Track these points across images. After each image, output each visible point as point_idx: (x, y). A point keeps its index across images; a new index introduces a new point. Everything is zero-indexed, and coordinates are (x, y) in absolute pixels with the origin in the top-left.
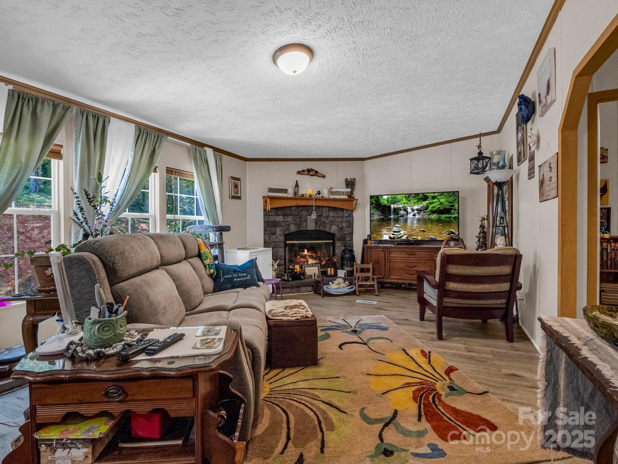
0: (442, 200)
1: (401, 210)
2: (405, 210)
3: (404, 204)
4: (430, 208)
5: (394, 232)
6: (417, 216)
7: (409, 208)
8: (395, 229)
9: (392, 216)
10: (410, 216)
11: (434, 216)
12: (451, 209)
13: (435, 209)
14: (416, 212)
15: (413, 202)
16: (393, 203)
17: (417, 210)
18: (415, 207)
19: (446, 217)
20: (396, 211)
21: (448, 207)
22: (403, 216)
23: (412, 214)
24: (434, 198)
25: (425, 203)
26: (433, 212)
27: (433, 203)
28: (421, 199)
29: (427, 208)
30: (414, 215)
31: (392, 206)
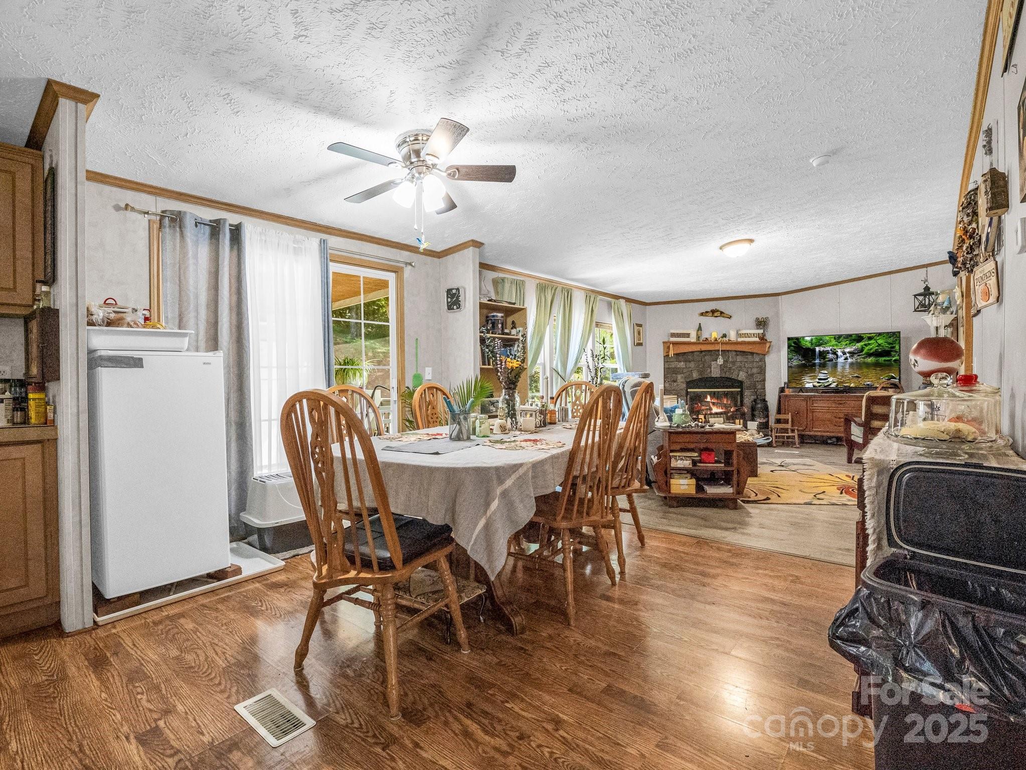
0: (880, 341)
1: (829, 353)
2: (835, 353)
3: (833, 346)
4: (865, 351)
5: (820, 379)
6: (850, 360)
7: (839, 350)
8: (821, 376)
9: (817, 361)
10: (841, 360)
11: (870, 360)
12: (892, 351)
13: (872, 351)
14: (848, 355)
15: (844, 343)
16: (819, 346)
17: (849, 353)
18: (847, 350)
19: (885, 360)
20: (822, 355)
21: (887, 349)
22: (831, 360)
23: (843, 358)
24: (870, 338)
25: (859, 345)
26: (869, 355)
27: (869, 344)
28: (854, 340)
29: (862, 350)
30: (846, 359)
31: (817, 349)
